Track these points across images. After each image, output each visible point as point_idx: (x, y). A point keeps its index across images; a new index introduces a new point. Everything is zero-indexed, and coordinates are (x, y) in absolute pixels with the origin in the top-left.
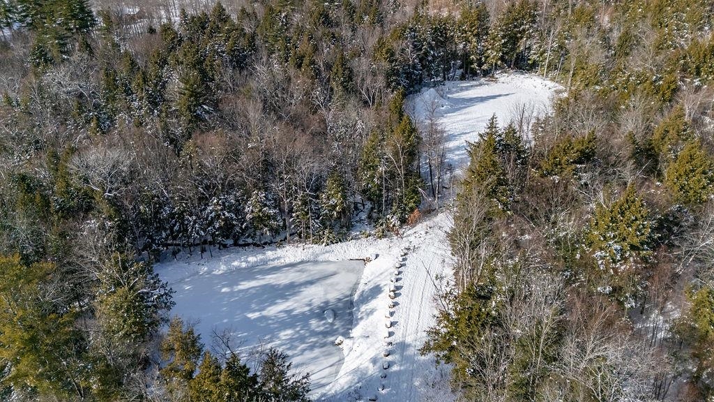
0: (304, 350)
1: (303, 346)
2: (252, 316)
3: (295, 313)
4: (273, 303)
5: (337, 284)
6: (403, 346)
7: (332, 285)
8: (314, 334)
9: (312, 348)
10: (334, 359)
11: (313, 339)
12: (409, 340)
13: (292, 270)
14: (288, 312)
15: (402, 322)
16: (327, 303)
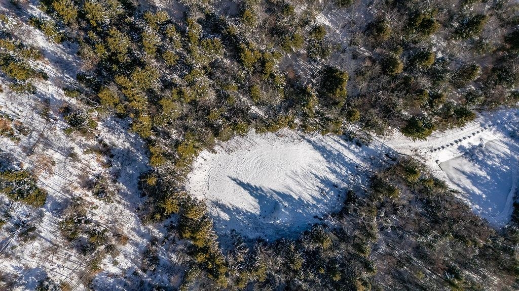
0: (492, 153)
1: (491, 154)
2: (489, 178)
3: (479, 167)
4: (480, 176)
5: (458, 164)
6: (482, 125)
7: (460, 165)
8: (484, 155)
9: (490, 152)
10: (491, 143)
11: (487, 153)
12: (479, 125)
13: (461, 183)
14: (481, 169)
15: (471, 132)
16: (469, 161)
